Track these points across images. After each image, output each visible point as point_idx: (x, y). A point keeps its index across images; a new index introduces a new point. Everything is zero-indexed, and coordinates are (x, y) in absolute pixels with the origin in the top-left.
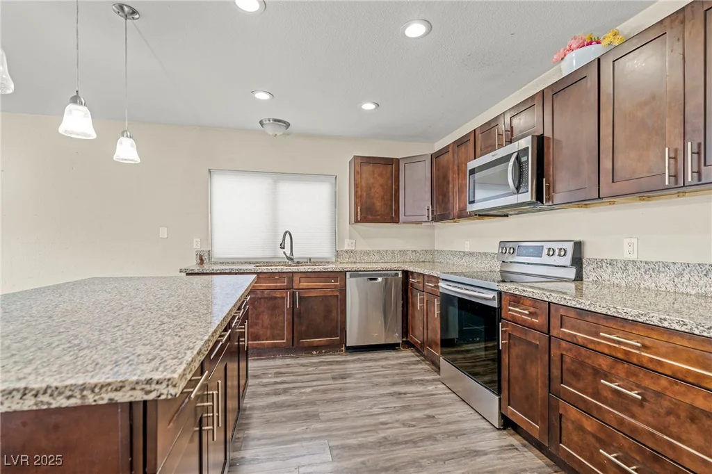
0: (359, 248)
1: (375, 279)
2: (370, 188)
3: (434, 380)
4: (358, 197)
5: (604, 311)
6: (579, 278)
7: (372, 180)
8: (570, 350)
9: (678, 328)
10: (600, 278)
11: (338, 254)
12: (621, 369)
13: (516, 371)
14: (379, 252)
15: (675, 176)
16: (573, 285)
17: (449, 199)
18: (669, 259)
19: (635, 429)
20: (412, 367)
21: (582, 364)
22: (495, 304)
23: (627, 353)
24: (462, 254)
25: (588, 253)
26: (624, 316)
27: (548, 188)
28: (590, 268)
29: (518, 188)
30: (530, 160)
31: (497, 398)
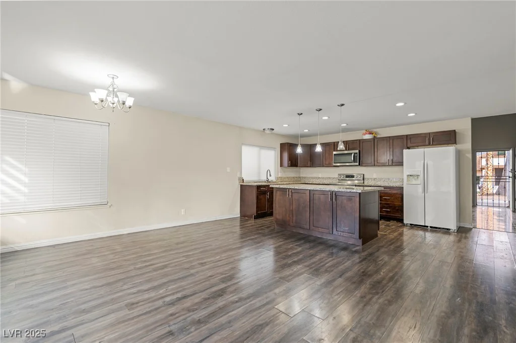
25: (365, 177)
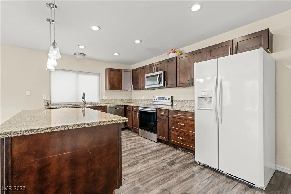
0: (108, 99)
1: (117, 108)
2: (113, 78)
3: (137, 136)
4: (109, 82)
5: (178, 110)
6: (172, 105)
7: (113, 76)
8: (172, 119)
9: (189, 111)
10: (176, 104)
11: (101, 101)
12: (181, 121)
13: (161, 127)
14: (115, 100)
15: (189, 84)
16: (171, 106)
17: (139, 84)
18: (188, 100)
19: (184, 131)
20: (130, 134)
21: (175, 121)
22: (155, 112)
23: (182, 117)
24: (141, 100)
26: (182, 110)
27: (166, 83)
28: (174, 102)
29: (159, 83)
30: (162, 76)
31: (156, 135)
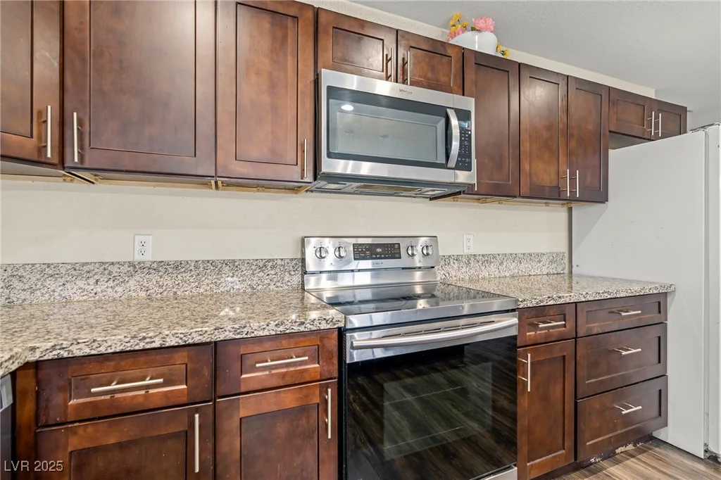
10: (447, 275)
30: (473, 130)
